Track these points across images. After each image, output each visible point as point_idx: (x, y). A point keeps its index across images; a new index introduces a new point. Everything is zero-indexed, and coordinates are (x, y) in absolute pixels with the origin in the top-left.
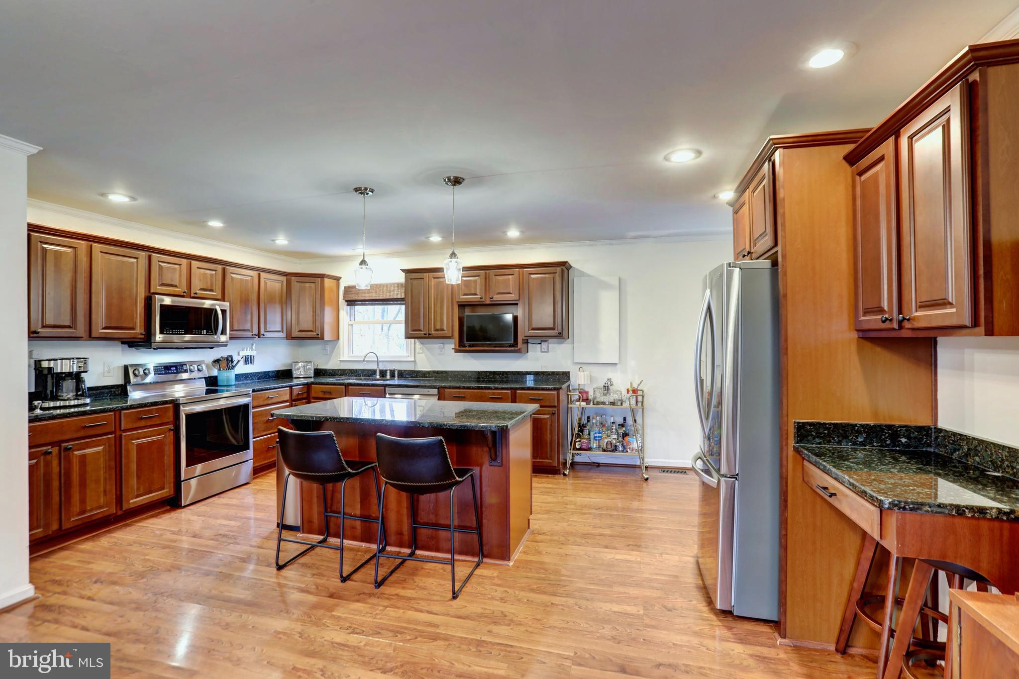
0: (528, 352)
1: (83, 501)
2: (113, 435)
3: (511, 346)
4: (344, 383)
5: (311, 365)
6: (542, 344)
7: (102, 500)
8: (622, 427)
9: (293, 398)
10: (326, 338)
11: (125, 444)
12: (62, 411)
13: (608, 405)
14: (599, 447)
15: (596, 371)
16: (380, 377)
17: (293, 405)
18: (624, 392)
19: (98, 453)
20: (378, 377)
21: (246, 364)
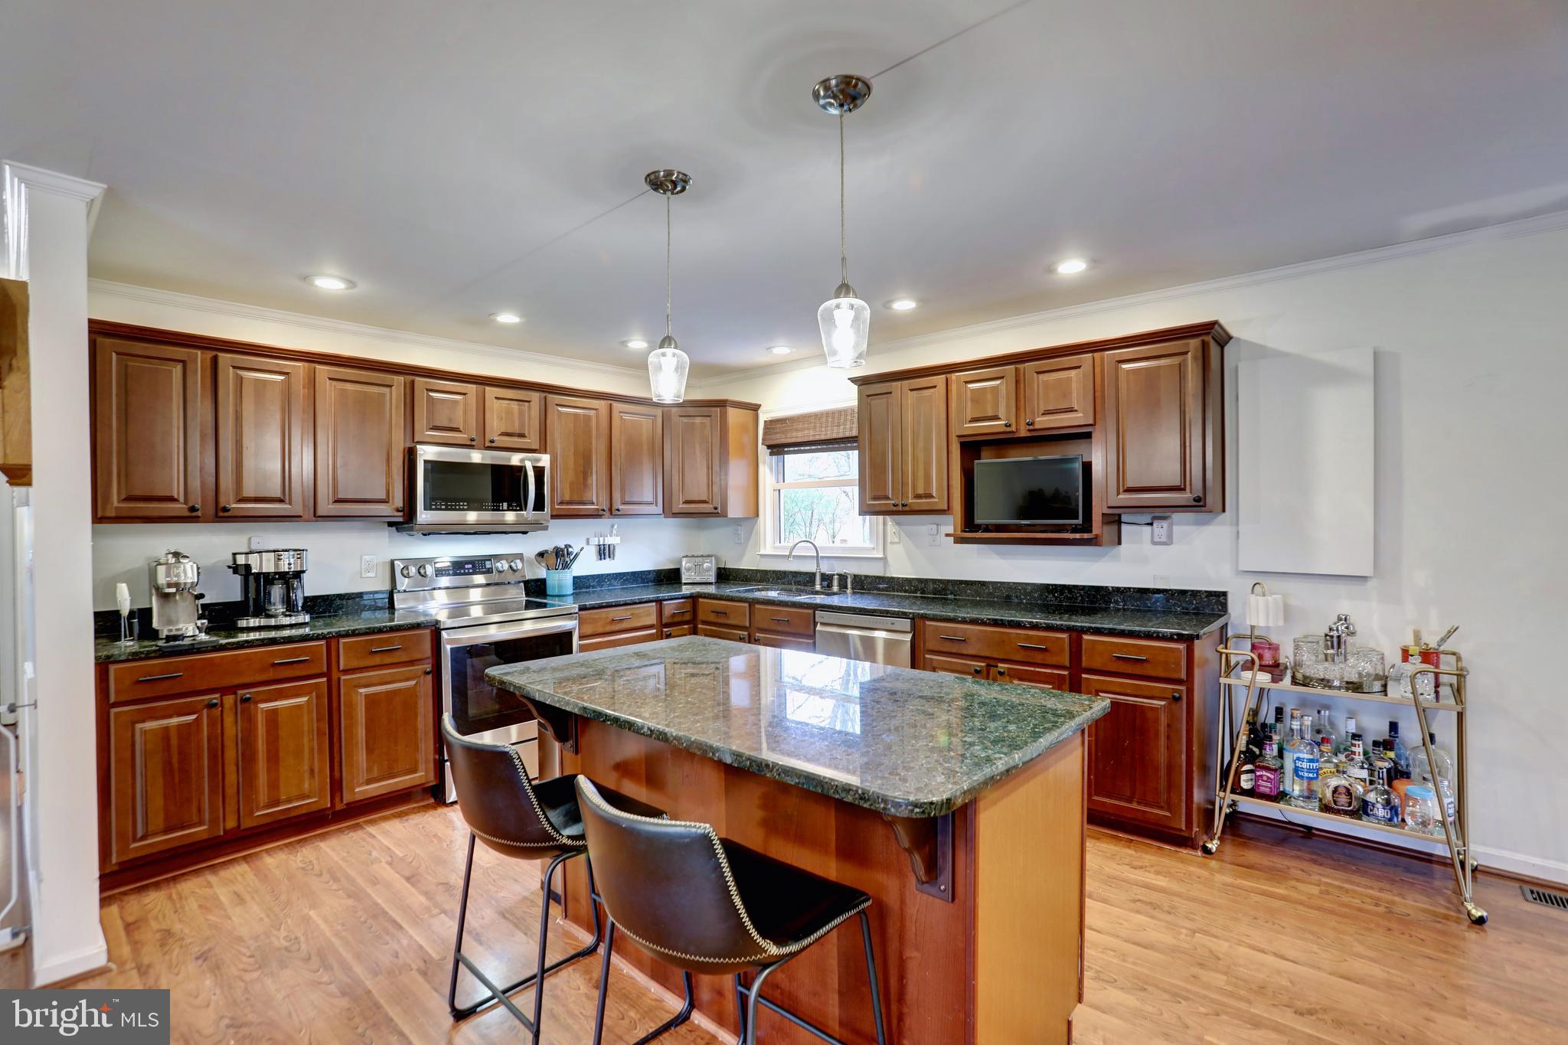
0: (1119, 543)
1: (274, 785)
2: (325, 679)
3: (1075, 530)
4: (746, 598)
5: (711, 562)
6: (1154, 524)
7: (306, 785)
8: (1385, 749)
9: (664, 621)
10: (731, 514)
11: (345, 695)
12: (264, 635)
13: (1339, 688)
14: (1309, 796)
15: (1301, 594)
16: (822, 588)
17: (664, 635)
18: (1394, 657)
19: (299, 707)
20: (818, 587)
21: (601, 559)
